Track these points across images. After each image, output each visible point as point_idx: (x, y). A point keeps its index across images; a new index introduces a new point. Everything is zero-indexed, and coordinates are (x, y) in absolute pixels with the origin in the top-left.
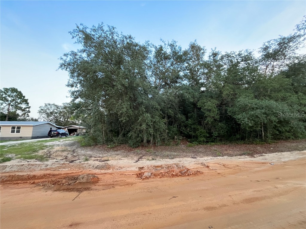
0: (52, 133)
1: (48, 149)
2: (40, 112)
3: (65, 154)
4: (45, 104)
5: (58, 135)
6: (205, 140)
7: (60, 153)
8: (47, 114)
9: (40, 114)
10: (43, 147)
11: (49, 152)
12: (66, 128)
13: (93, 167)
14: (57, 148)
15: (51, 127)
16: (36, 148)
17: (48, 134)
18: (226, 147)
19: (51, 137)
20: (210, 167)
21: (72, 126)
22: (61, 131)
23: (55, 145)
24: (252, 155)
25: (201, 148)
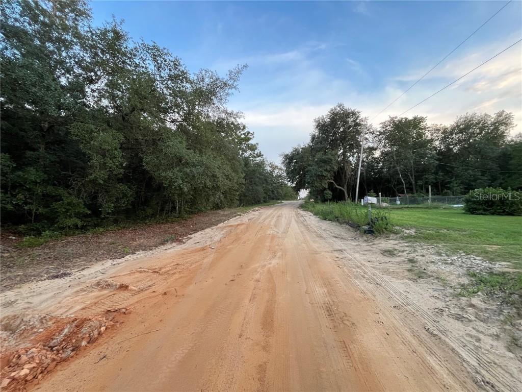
6: (80, 224)
18: (130, 233)
20: (131, 287)
24: (177, 239)
25: (73, 244)
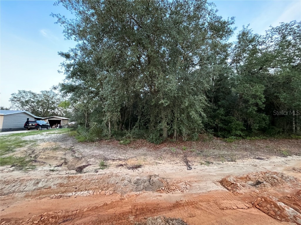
0: (30, 125)
1: (28, 146)
2: (13, 100)
3: (60, 154)
4: (19, 91)
5: (37, 127)
7: (51, 154)
8: (22, 102)
9: (12, 102)
10: (21, 143)
11: (33, 152)
12: (46, 119)
13: (130, 182)
14: (43, 145)
15: (28, 117)
16: (10, 145)
17: (24, 126)
19: (29, 130)
21: (53, 117)
22: (41, 123)
23: (37, 140)
